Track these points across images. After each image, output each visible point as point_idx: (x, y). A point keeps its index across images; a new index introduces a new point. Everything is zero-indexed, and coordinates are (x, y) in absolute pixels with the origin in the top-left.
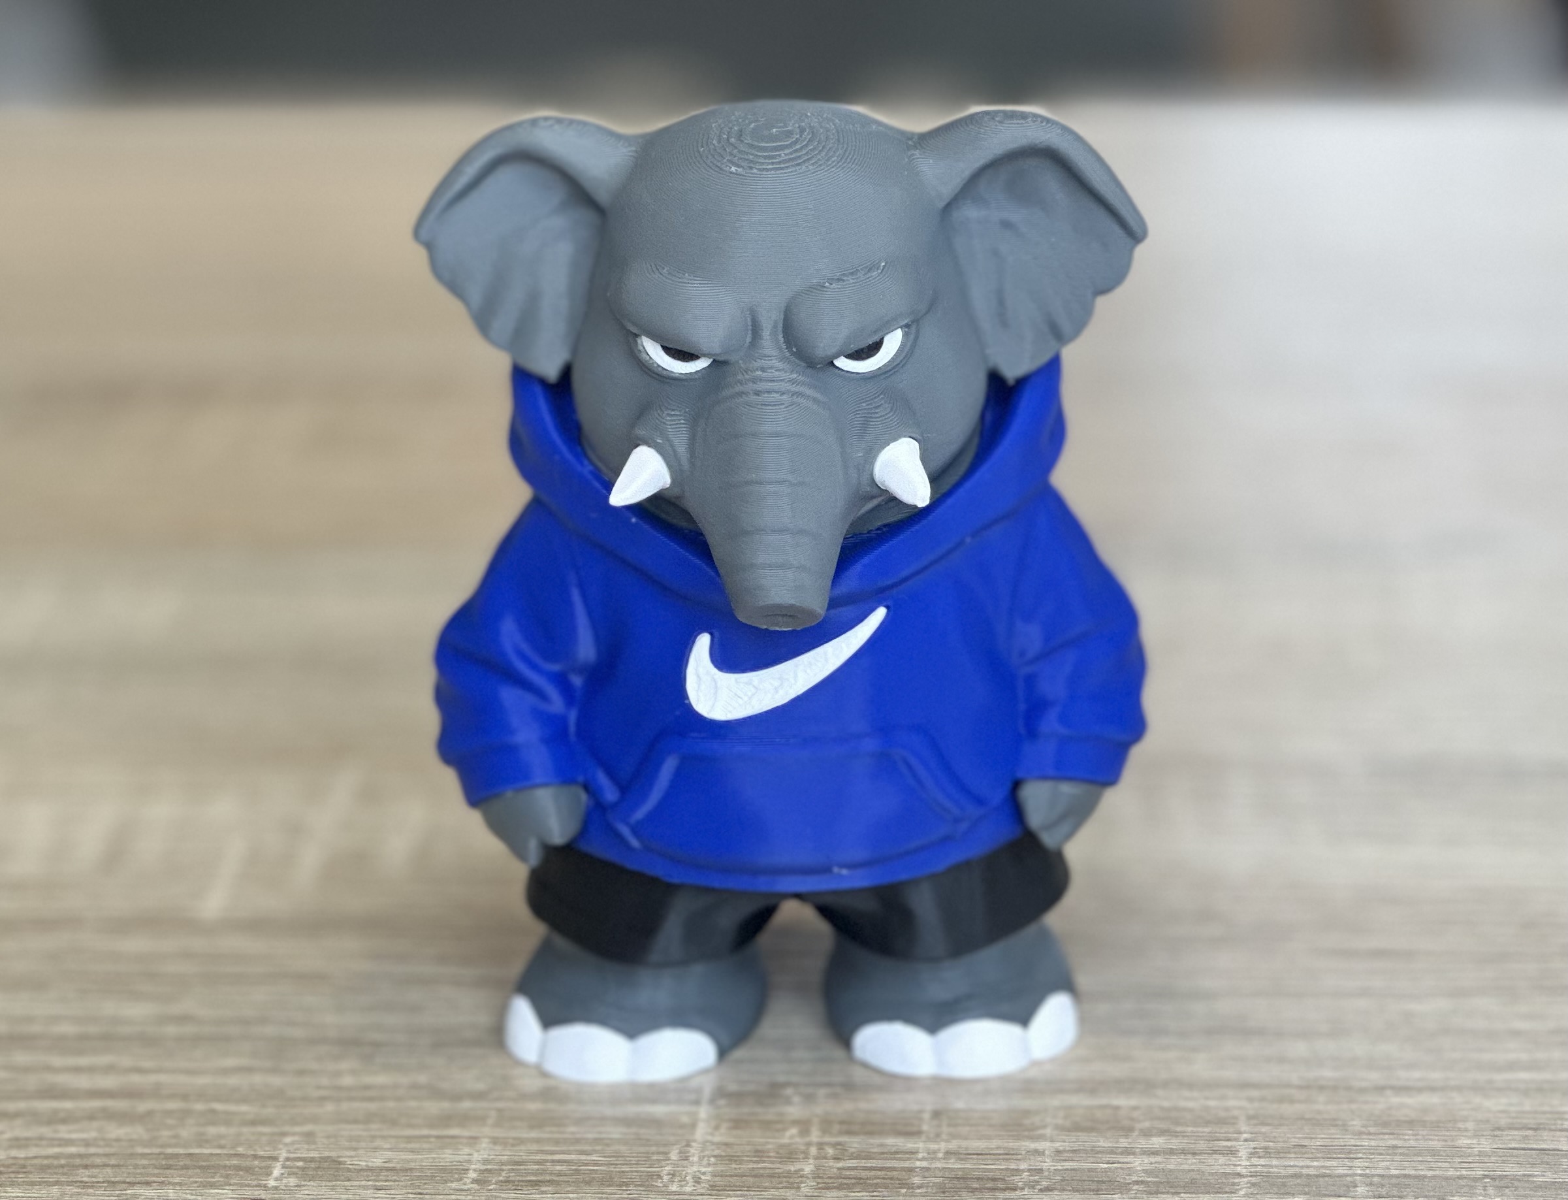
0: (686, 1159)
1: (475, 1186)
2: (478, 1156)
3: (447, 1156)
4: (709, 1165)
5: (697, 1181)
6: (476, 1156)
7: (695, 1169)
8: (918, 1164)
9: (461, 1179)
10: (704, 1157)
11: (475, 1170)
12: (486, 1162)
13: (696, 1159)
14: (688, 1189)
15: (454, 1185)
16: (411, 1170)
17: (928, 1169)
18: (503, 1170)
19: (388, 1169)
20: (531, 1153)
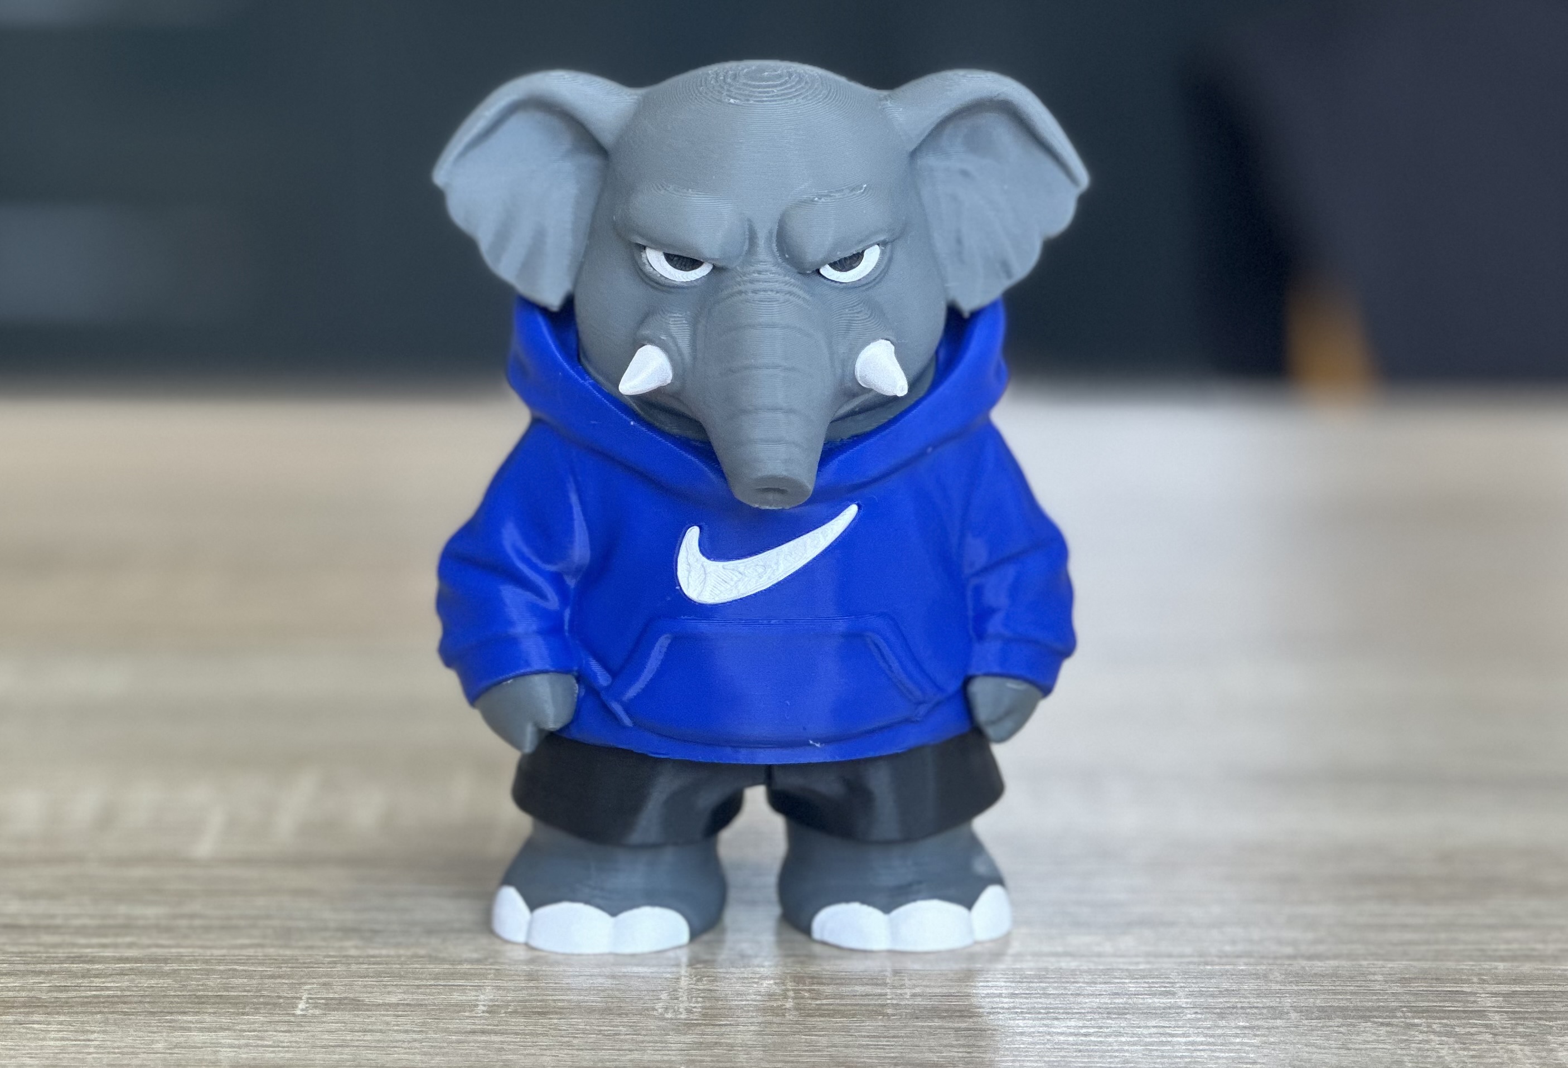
0: (677, 999)
1: (487, 1015)
2: (485, 997)
3: (456, 997)
4: (698, 1002)
5: (689, 1011)
6: (482, 997)
7: (686, 1004)
8: (889, 1001)
9: (472, 1011)
10: (692, 997)
11: (484, 1005)
12: (491, 1000)
13: (685, 998)
14: (683, 1016)
15: (467, 1014)
16: (426, 1005)
17: (897, 1005)
18: (510, 1005)
19: (403, 1004)
20: (531, 995)
